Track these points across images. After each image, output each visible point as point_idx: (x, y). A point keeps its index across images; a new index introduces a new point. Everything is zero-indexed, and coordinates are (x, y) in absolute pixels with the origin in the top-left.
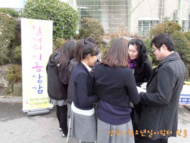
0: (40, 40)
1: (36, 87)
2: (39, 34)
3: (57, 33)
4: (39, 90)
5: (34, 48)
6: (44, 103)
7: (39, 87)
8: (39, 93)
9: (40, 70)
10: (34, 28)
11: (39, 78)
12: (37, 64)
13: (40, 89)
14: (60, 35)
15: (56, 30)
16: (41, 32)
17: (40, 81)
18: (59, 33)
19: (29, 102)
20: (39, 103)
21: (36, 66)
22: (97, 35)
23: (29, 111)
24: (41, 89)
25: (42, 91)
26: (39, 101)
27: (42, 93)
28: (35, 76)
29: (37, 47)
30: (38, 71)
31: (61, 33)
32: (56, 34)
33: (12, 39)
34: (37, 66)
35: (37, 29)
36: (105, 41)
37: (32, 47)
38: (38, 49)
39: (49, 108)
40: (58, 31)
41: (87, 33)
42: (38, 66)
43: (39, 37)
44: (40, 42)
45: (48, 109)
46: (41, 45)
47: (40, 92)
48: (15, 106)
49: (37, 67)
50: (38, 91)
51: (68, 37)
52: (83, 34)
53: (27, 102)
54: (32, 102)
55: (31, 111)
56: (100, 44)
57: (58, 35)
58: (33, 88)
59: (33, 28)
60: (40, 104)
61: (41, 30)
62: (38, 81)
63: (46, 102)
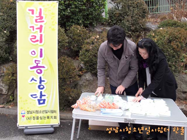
0: (41, 28)
1: (36, 95)
2: (38, 21)
3: (73, 18)
4: (40, 99)
5: (32, 40)
6: (47, 117)
7: (40, 94)
8: (40, 104)
9: (41, 71)
10: (33, 13)
11: (40, 83)
12: (37, 62)
13: (41, 97)
14: (77, 20)
15: (70, 14)
16: (41, 18)
17: (42, 87)
18: (76, 18)
19: (27, 115)
20: (39, 117)
21: (35, 65)
22: (134, 18)
23: (26, 127)
24: (43, 98)
25: (44, 100)
26: (40, 115)
27: (44, 103)
28: (34, 79)
29: (36, 39)
30: (39, 73)
31: (79, 18)
32: (71, 20)
33: (13, 30)
34: (37, 65)
35: (37, 13)
36: (150, 27)
37: (31, 39)
38: (37, 41)
39: (54, 126)
40: (74, 16)
41: (119, 16)
42: (39, 65)
43: (38, 25)
44: (41, 31)
45: (52, 126)
46: (41, 35)
47: (42, 102)
48: (13, 120)
49: (37, 67)
50: (39, 101)
51: (89, 22)
52: (113, 18)
53: (23, 115)
54: (29, 115)
55: (28, 127)
56: (140, 32)
57: (74, 20)
58: (32, 96)
59: (31, 12)
60: (41, 119)
61: (42, 15)
62: (39, 87)
63: (50, 117)
